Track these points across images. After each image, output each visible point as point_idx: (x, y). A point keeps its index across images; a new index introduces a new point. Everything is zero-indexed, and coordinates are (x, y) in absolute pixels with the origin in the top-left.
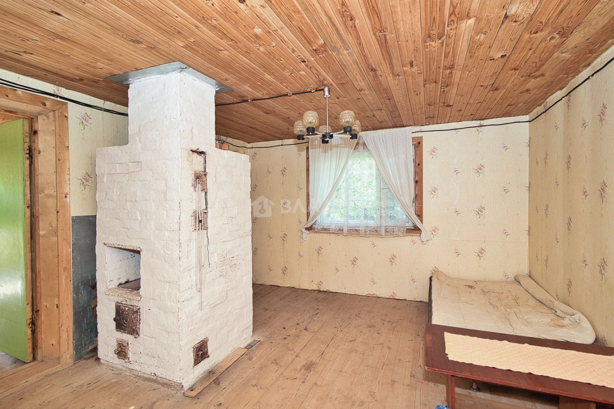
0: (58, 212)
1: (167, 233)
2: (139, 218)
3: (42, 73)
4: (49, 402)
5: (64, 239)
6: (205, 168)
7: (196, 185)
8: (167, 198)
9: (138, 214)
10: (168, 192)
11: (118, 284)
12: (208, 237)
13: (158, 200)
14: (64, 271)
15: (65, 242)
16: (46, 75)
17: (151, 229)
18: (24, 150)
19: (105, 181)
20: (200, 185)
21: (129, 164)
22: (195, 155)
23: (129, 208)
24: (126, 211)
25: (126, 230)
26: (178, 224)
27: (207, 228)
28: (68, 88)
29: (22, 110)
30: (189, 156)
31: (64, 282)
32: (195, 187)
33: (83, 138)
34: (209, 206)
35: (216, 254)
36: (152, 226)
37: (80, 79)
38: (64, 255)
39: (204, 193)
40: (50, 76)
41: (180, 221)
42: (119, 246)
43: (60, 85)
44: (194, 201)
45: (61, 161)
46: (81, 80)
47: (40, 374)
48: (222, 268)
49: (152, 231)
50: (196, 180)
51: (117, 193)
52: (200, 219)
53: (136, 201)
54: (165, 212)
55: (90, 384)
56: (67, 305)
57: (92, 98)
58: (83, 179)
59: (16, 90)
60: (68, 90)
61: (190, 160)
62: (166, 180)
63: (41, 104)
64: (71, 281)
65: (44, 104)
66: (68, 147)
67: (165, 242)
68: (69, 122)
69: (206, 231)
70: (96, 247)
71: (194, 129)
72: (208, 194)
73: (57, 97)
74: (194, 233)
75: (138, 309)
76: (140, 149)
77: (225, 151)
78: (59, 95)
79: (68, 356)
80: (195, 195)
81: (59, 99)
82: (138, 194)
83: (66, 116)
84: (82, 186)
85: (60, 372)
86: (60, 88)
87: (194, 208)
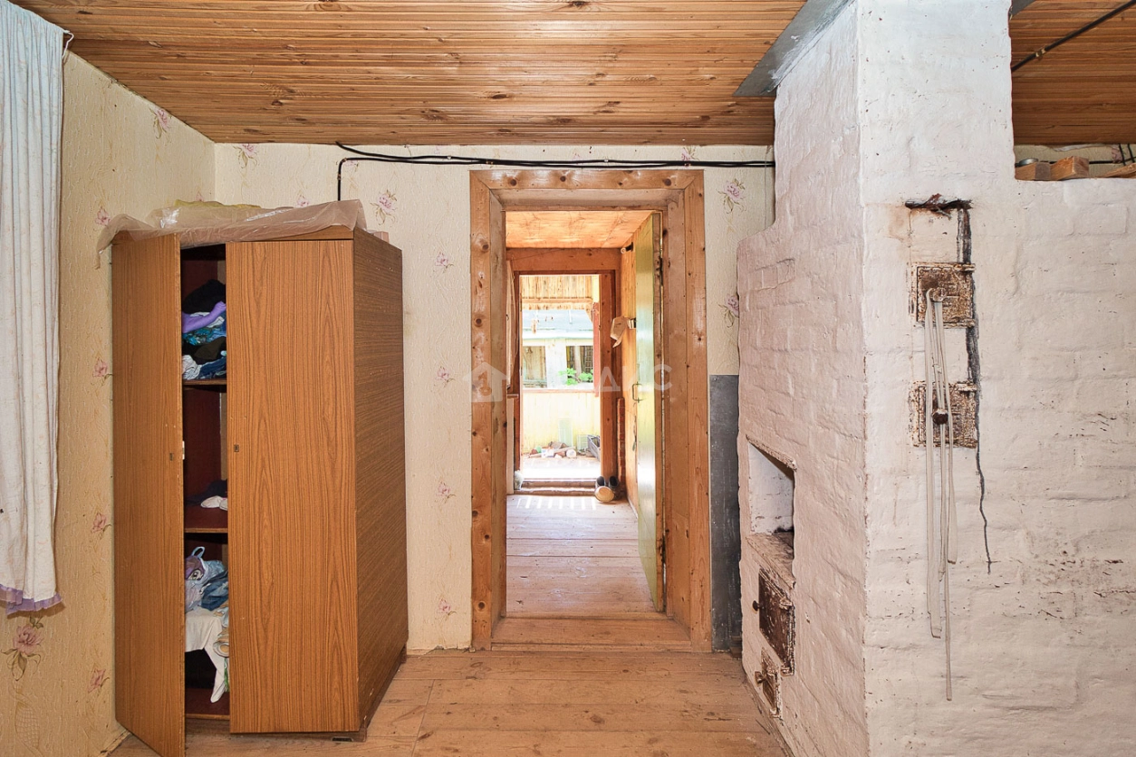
0: (688, 366)
1: (838, 439)
2: (791, 391)
3: (652, 131)
4: (648, 706)
5: (697, 415)
6: (967, 252)
7: (925, 307)
8: (838, 345)
9: (790, 382)
10: (840, 330)
11: (775, 528)
12: (980, 472)
13: (822, 349)
14: (697, 473)
15: (698, 421)
16: (660, 131)
17: (810, 423)
18: (654, 264)
19: (748, 308)
20: (939, 307)
21: (778, 266)
22: (923, 217)
23: (776, 367)
24: (773, 372)
25: (774, 414)
26: (861, 419)
27: (974, 444)
28: (704, 142)
29: (646, 201)
30: (899, 222)
31: (696, 494)
32: (919, 314)
33: (730, 228)
34: (983, 372)
35: (1020, 534)
36: (812, 413)
37: (703, 117)
38: (698, 445)
39: (963, 332)
40: (667, 131)
41: (867, 411)
42: (763, 448)
43: (690, 141)
44: (919, 357)
45: (693, 275)
46: (705, 118)
47: (661, 642)
48: (1053, 589)
49: (811, 427)
50: (924, 293)
51: (761, 331)
52: (940, 412)
53: (786, 350)
54: (835, 383)
55: (712, 714)
56: (701, 537)
57: (746, 147)
58: (729, 306)
59: (631, 172)
60: (704, 147)
61: (903, 232)
62: (835, 297)
63: (663, 184)
64: (707, 494)
65: (668, 183)
66: (704, 249)
67: (836, 462)
68: (706, 204)
69: (973, 452)
70: (738, 439)
71: (915, 141)
72: (983, 331)
73: (687, 165)
74: (919, 452)
75: (790, 607)
76: (791, 230)
77: (1065, 184)
78: (692, 160)
79: (703, 633)
80: (920, 337)
81: (691, 168)
82: (789, 333)
83: (700, 195)
84: (727, 319)
85: (688, 656)
86: (693, 147)
87: (920, 377)
